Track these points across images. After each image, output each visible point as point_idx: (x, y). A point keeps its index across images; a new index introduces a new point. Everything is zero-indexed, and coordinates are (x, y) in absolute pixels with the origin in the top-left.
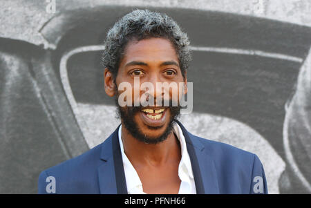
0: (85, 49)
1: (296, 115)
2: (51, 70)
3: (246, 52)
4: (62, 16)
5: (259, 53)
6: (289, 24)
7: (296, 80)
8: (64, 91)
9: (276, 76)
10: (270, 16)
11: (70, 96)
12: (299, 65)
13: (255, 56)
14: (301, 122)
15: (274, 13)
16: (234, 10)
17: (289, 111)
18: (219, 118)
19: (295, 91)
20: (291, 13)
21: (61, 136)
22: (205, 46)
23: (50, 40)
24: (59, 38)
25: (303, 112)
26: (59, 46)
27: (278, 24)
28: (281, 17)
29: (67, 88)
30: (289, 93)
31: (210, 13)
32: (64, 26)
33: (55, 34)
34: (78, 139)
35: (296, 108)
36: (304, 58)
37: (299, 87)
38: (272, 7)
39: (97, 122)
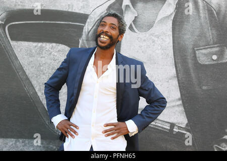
0: (14, 23)
1: (83, 43)
2: (3, 31)
3: (66, 23)
4: (5, 13)
5: (70, 23)
6: (79, 13)
7: (82, 31)
8: (7, 37)
9: (76, 30)
10: (73, 11)
11: (9, 39)
12: (84, 26)
13: (69, 24)
14: (84, 45)
15: (75, 10)
16: (62, 9)
17: (81, 41)
18: (58, 44)
19: (82, 34)
20: (80, 10)
21: (7, 52)
22: (53, 21)
23: (2, 21)
24: (5, 20)
25: (85, 42)
26: (5, 22)
27: (76, 14)
28: (77, 11)
29: (8, 36)
30: (80, 35)
31: (54, 10)
32: (6, 16)
33: (4, 19)
34: (12, 53)
35: (83, 40)
36: (85, 24)
37: (84, 33)
38: (74, 8)
39: (19, 47)
